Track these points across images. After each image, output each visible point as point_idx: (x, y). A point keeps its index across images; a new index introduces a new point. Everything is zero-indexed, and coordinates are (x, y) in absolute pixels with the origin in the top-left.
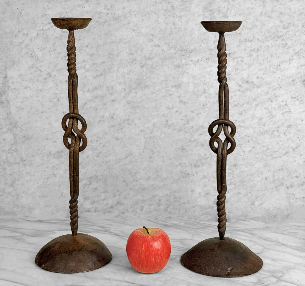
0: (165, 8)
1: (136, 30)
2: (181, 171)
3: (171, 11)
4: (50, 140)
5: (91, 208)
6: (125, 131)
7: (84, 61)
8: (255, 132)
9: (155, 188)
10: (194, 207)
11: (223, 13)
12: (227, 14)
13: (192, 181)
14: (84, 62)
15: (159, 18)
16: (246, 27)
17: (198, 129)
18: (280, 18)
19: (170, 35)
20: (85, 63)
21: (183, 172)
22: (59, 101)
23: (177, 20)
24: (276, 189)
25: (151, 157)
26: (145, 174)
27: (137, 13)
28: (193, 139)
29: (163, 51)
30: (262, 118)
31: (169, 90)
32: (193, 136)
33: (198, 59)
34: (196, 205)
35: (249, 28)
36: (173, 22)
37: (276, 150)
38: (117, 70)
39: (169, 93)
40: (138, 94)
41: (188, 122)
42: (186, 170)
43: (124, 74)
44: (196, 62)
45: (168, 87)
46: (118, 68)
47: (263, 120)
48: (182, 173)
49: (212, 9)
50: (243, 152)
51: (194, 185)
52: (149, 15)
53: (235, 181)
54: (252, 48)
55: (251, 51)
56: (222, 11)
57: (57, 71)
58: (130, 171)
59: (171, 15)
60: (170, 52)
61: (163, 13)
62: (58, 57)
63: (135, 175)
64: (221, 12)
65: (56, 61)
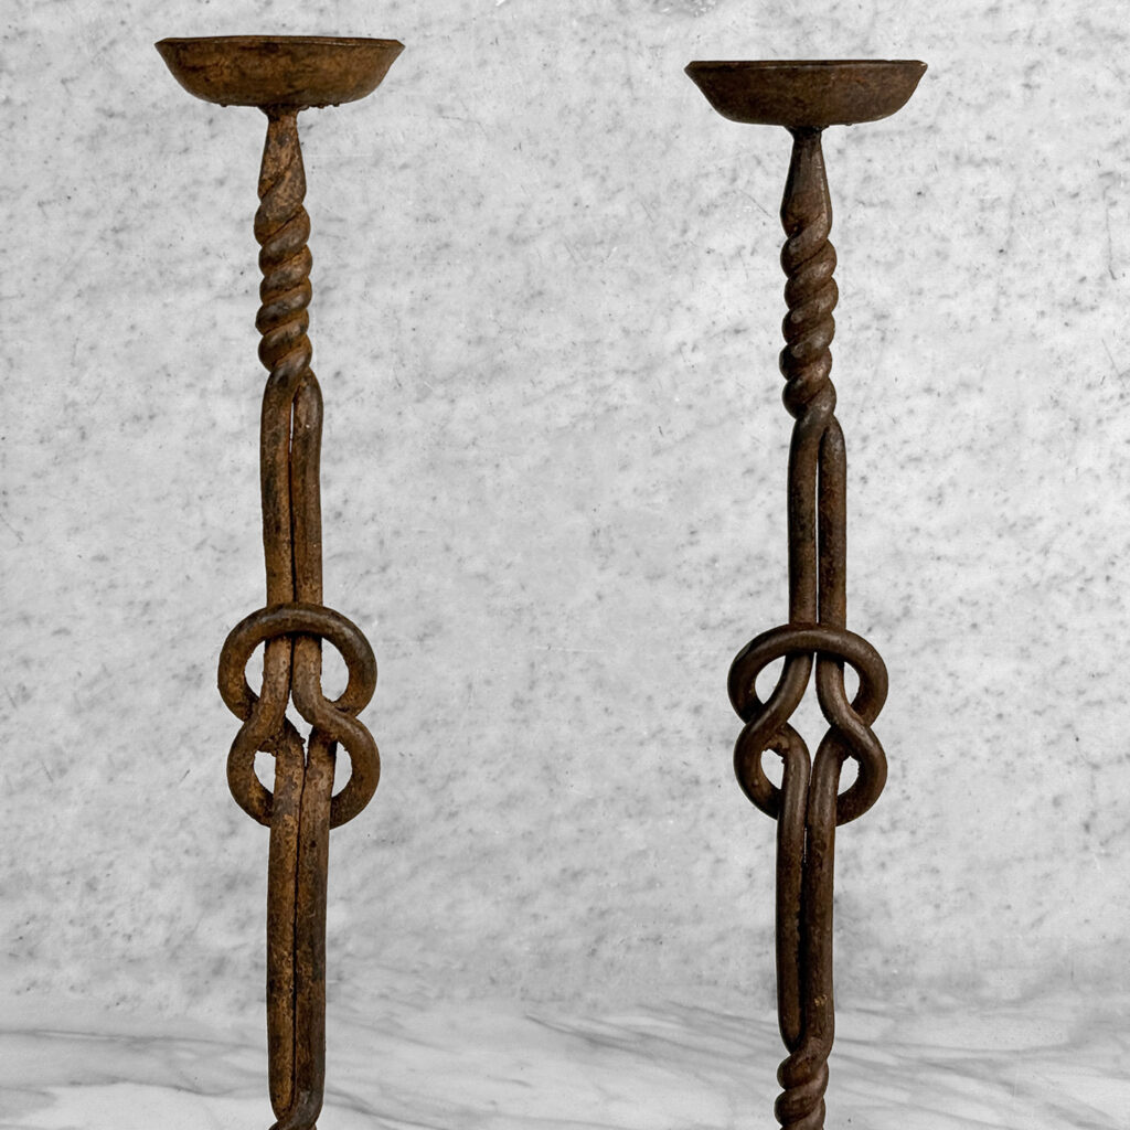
0: (587, 10)
1: (453, 109)
2: (661, 768)
3: (613, 22)
4: (41, 622)
5: (235, 949)
6: (399, 579)
7: (204, 249)
8: (1002, 584)
9: (540, 850)
10: (721, 938)
11: (853, 35)
12: (871, 41)
13: (712, 816)
14: (208, 254)
15: (557, 52)
16: (960, 99)
17: (739, 570)
18: (1114, 61)
19: (609, 131)
20: (211, 261)
21: (669, 773)
22: (83, 437)
23: (641, 65)
24: (1103, 851)
25: (522, 702)
26: (494, 780)
27: (457, 30)
28: (714, 618)
29: (576, 205)
30: (1037, 515)
31: (605, 389)
32: (720, 600)
33: (740, 243)
34: (734, 929)
35: (973, 102)
36: (622, 72)
37: (1102, 667)
38: (364, 296)
39: (606, 403)
40: (462, 404)
41: (694, 539)
42: (685, 763)
43: (395, 312)
44: (732, 258)
45: (601, 375)
46: (367, 285)
47: (1043, 528)
48: (668, 778)
49: (802, 17)
50: (951, 674)
51: (724, 833)
52: (514, 38)
53: (915, 814)
54: (988, 197)
55: (983, 209)
56: (849, 26)
57: (79, 296)
58: (421, 767)
59: (615, 41)
60: (609, 209)
61: (576, 33)
62: (80, 233)
63: (443, 788)
64: (845, 30)
65: (73, 250)
